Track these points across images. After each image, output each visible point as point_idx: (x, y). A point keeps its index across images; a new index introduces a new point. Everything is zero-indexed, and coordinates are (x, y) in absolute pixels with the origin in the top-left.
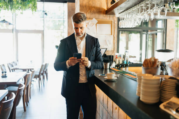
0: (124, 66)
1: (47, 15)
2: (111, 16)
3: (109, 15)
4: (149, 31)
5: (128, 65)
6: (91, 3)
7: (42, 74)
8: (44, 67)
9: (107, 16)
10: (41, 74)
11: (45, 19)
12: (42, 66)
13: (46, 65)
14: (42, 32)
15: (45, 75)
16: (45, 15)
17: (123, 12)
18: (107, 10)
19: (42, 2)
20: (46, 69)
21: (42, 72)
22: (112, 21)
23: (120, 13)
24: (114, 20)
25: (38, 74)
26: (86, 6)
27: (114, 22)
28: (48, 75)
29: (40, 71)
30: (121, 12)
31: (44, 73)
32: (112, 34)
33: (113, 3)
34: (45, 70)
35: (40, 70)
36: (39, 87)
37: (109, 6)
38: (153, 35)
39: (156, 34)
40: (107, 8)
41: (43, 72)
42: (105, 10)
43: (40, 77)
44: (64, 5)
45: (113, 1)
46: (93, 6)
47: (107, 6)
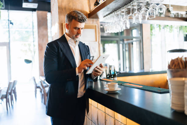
0: (112, 76)
1: (13, 24)
2: (95, 20)
3: (92, 19)
4: (125, 40)
5: (116, 75)
6: (71, 4)
7: (10, 94)
8: (12, 85)
9: (90, 20)
10: (8, 94)
11: (11, 30)
12: (10, 83)
13: (14, 83)
14: (8, 45)
15: (13, 95)
16: (11, 24)
17: (109, 14)
18: (90, 13)
19: (7, 11)
20: (14, 87)
21: (9, 91)
22: (96, 26)
23: (105, 16)
24: (98, 25)
25: (5, 93)
26: (65, 8)
27: (98, 27)
28: (17, 94)
29: (8, 91)
30: (107, 15)
31: (13, 92)
32: (96, 41)
33: (97, 5)
34: (13, 89)
35: (7, 89)
36: (7, 110)
37: (91, 9)
38: (129, 44)
39: (132, 44)
40: (90, 11)
41: (11, 91)
42: (87, 13)
43: (8, 97)
44: (33, 13)
45: (97, 3)
46: (74, 8)
47: (90, 8)
